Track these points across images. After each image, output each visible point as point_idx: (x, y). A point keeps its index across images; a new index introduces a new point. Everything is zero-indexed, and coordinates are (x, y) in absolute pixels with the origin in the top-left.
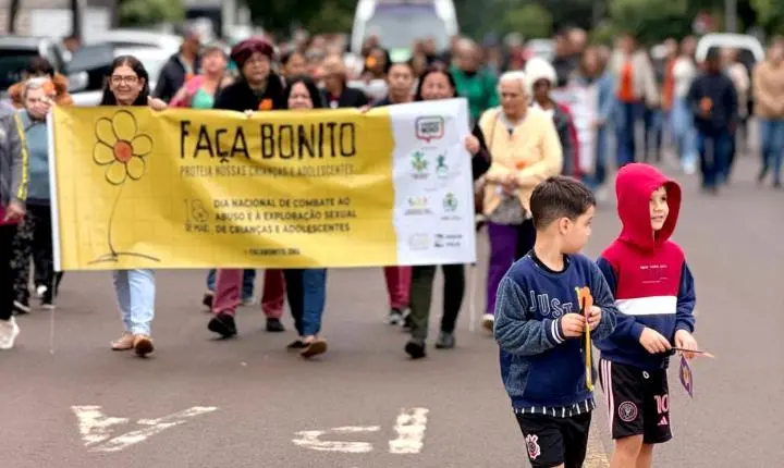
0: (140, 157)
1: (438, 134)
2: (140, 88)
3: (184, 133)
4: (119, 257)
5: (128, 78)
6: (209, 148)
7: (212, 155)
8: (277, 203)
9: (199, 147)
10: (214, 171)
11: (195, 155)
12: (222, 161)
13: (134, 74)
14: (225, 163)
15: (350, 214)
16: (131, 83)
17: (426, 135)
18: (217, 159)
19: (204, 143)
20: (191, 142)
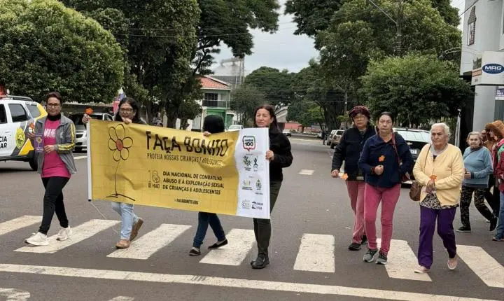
0: (127, 148)
1: (253, 147)
2: (134, 114)
3: (149, 137)
4: (119, 196)
5: (128, 109)
6: (161, 145)
7: (162, 149)
8: (192, 176)
9: (156, 145)
10: (163, 157)
11: (154, 148)
12: (167, 152)
13: (130, 107)
14: (169, 154)
15: (222, 186)
16: (129, 112)
17: (248, 147)
18: (165, 151)
19: (158, 142)
20: (152, 142)
